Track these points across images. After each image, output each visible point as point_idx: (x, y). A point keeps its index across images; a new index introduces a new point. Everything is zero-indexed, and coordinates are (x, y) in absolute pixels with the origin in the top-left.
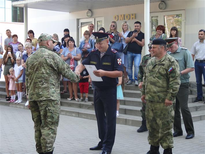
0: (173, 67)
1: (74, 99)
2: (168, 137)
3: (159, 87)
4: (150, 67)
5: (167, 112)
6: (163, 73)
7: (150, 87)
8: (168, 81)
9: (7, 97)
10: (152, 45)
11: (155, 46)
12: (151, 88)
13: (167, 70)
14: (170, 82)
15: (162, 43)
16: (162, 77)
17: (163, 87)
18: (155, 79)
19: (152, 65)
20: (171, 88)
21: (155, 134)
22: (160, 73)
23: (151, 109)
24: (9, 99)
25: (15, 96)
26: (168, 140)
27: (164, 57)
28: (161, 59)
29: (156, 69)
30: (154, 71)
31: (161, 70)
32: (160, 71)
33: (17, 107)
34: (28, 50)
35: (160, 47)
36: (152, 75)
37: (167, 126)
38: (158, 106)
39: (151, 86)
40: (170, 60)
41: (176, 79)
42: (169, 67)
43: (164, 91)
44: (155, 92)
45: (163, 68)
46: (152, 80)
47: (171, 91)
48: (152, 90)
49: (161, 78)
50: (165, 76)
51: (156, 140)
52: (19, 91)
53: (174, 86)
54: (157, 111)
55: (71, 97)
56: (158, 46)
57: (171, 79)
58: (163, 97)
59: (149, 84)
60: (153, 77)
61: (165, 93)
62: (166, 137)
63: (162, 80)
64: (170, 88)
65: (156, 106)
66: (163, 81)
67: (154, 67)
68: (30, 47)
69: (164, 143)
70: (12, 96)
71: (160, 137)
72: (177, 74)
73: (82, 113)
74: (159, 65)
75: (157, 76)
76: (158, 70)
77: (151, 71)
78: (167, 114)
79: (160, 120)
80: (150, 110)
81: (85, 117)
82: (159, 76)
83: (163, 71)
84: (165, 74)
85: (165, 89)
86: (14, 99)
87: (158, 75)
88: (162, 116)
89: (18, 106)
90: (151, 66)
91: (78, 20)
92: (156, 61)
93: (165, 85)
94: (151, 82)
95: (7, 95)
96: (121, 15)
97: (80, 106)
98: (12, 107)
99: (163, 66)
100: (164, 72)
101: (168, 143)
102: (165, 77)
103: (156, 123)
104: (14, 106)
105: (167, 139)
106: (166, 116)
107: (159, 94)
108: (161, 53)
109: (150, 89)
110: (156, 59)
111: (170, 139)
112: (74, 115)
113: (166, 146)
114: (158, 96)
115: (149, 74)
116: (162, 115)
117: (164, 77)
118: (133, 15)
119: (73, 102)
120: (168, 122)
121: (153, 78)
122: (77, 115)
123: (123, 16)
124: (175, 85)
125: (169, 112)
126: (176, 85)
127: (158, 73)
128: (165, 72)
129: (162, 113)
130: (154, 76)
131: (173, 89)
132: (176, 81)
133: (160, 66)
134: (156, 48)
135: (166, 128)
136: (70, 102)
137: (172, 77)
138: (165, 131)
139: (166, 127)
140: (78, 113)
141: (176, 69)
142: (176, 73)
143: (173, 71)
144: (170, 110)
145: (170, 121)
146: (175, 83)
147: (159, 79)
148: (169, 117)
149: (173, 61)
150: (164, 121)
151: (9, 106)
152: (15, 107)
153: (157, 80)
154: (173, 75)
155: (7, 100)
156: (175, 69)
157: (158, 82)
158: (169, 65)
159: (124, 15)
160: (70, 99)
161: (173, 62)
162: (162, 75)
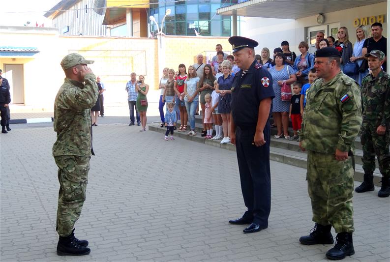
0: (350, 93)
1: (282, 137)
2: (343, 212)
3: (324, 128)
4: (312, 94)
5: (340, 171)
6: (331, 103)
7: (310, 127)
8: (340, 118)
9: (203, 132)
10: (316, 59)
11: (320, 59)
12: (311, 129)
13: (337, 99)
14: (344, 120)
15: (333, 54)
16: (330, 111)
17: (331, 129)
18: (317, 115)
19: (316, 90)
20: (345, 129)
21: (321, 205)
22: (326, 104)
23: (314, 164)
24: (205, 134)
25: (211, 131)
26: (343, 218)
27: (336, 78)
28: (330, 81)
29: (321, 98)
30: (317, 100)
31: (328, 100)
32: (326, 100)
33: (212, 145)
34: (225, 70)
35: (329, 62)
36: (314, 107)
37: (340, 195)
38: (323, 160)
39: (312, 127)
40: (344, 83)
41: (353, 114)
42: (341, 94)
43: (332, 136)
44: (318, 137)
45: (331, 96)
46: (313, 117)
47: (345, 135)
48: (312, 133)
49: (328, 113)
50: (335, 109)
51: (323, 214)
52: (217, 124)
53: (350, 127)
54: (323, 169)
55: (279, 133)
56: (326, 60)
57: (345, 115)
58: (331, 144)
59: (308, 122)
60: (315, 110)
61: (335, 138)
62: (339, 213)
63: (329, 115)
64: (342, 130)
65: (320, 161)
66: (332, 118)
67: (318, 94)
68: (228, 66)
69: (335, 222)
70: (208, 131)
71: (329, 212)
72: (355, 106)
73: (288, 158)
74: (326, 90)
75: (321, 108)
76: (322, 99)
77: (313, 101)
78: (339, 174)
79: (328, 183)
80: (311, 166)
81: (292, 163)
82: (324, 110)
83: (332, 100)
84: (334, 107)
85: (335, 131)
86: (211, 134)
87: (323, 107)
88: (331, 178)
89: (214, 144)
90: (314, 92)
91: (306, 29)
92: (323, 84)
93: (334, 124)
94: (311, 118)
95: (203, 129)
96: (364, 19)
97: (289, 147)
98: (208, 144)
99: (331, 93)
100: (333, 103)
101: (343, 223)
102: (336, 111)
103: (322, 188)
104: (210, 143)
105: (340, 216)
106: (337, 178)
107: (324, 139)
108: (331, 72)
109: (310, 131)
110: (323, 81)
111: (347, 216)
112: (278, 159)
113: (340, 228)
114: (323, 143)
115: (310, 105)
116: (330, 175)
117: (333, 110)
118: (380, 17)
119: (281, 141)
120: (340, 187)
121: (315, 113)
122: (282, 160)
123: (366, 19)
124: (351, 125)
125: (343, 171)
126: (354, 125)
127: (323, 104)
128: (335, 103)
129: (330, 172)
130: (317, 109)
131: (347, 132)
132: (353, 118)
133: (326, 93)
134: (322, 62)
135: (337, 198)
136: (276, 140)
137: (347, 111)
138: (336, 204)
139: (337, 196)
140: (283, 157)
141: (355, 97)
142: (353, 105)
143: (349, 101)
144: (345, 167)
145: (344, 185)
146: (352, 121)
147: (324, 114)
148: (343, 179)
149: (349, 83)
150: (333, 186)
151: (204, 143)
152: (211, 145)
153: (321, 115)
154: (349, 107)
155: (202, 136)
156: (353, 96)
157: (323, 119)
158: (343, 90)
159: (368, 19)
160: (279, 137)
161: (350, 85)
162: (329, 107)
